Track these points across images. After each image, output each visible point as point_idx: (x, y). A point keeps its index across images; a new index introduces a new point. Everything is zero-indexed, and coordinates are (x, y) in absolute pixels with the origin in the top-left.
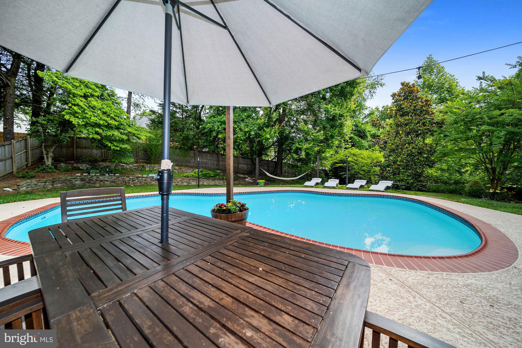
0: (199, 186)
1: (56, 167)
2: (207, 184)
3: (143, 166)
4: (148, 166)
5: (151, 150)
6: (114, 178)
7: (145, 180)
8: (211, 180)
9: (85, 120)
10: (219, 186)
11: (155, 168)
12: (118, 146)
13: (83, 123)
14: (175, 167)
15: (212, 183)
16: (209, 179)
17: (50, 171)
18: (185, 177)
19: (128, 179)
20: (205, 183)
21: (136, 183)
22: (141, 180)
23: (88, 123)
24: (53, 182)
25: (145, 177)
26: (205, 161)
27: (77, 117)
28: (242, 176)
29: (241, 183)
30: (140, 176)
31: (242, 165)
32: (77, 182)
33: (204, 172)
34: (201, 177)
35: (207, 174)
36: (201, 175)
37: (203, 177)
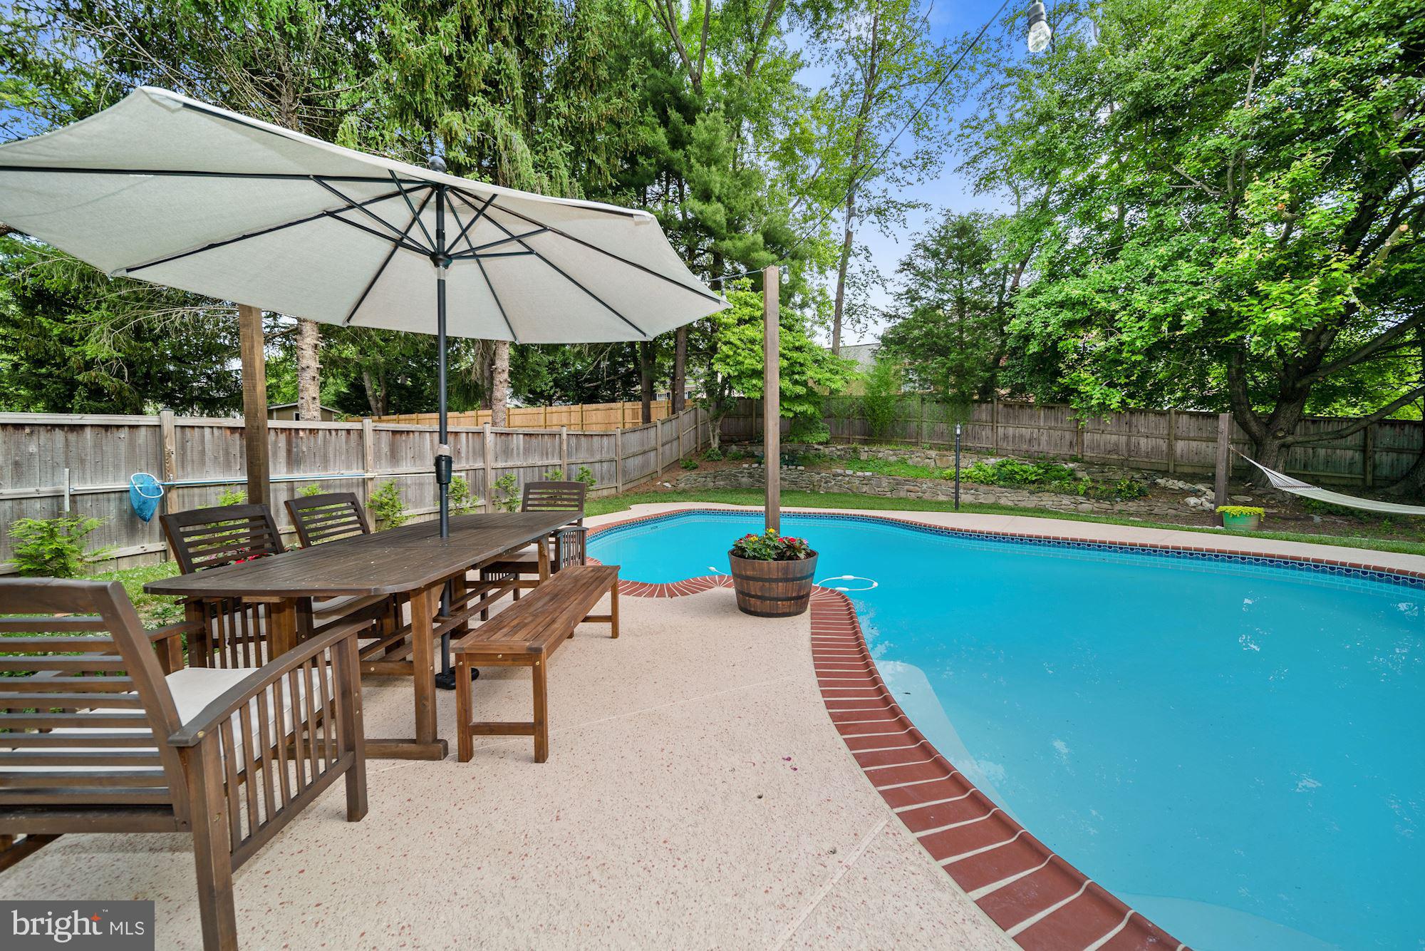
0: (957, 506)
1: (724, 454)
2: (1010, 504)
3: (855, 450)
4: (866, 449)
5: (874, 411)
6: (794, 475)
7: (849, 483)
8: (1026, 493)
9: (738, 367)
10: (1056, 513)
11: (880, 455)
12: (790, 410)
13: (736, 374)
14: (928, 452)
15: (1032, 502)
16: (1019, 488)
17: (716, 458)
18: (945, 479)
19: (817, 477)
20: (1003, 501)
21: (831, 488)
22: (841, 481)
23: (743, 373)
24: (715, 477)
25: (848, 475)
26: (1026, 432)
27: (728, 364)
28: (1181, 484)
29: (1156, 511)
30: (839, 471)
31: (1194, 444)
32: (744, 479)
33: (1009, 467)
34: (993, 483)
35: (1016, 473)
36: (994, 475)
37: (1002, 483)
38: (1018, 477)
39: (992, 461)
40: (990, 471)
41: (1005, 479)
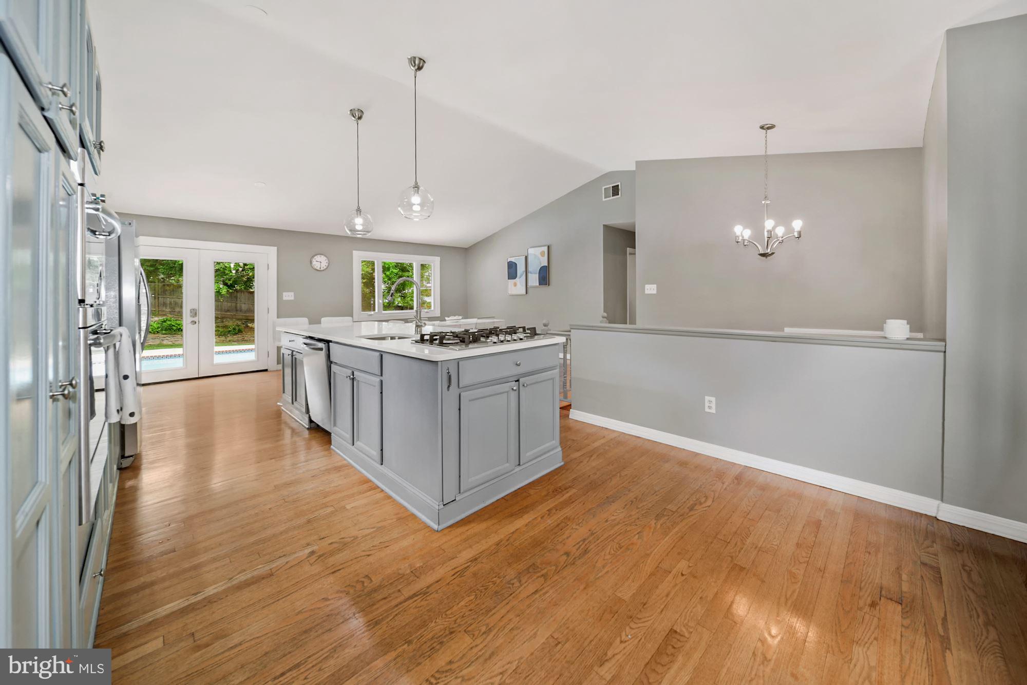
33: (169, 323)
34: (158, 332)
35: (174, 326)
36: (158, 328)
37: (164, 332)
38: (174, 328)
39: (156, 319)
40: (155, 325)
41: (166, 330)
